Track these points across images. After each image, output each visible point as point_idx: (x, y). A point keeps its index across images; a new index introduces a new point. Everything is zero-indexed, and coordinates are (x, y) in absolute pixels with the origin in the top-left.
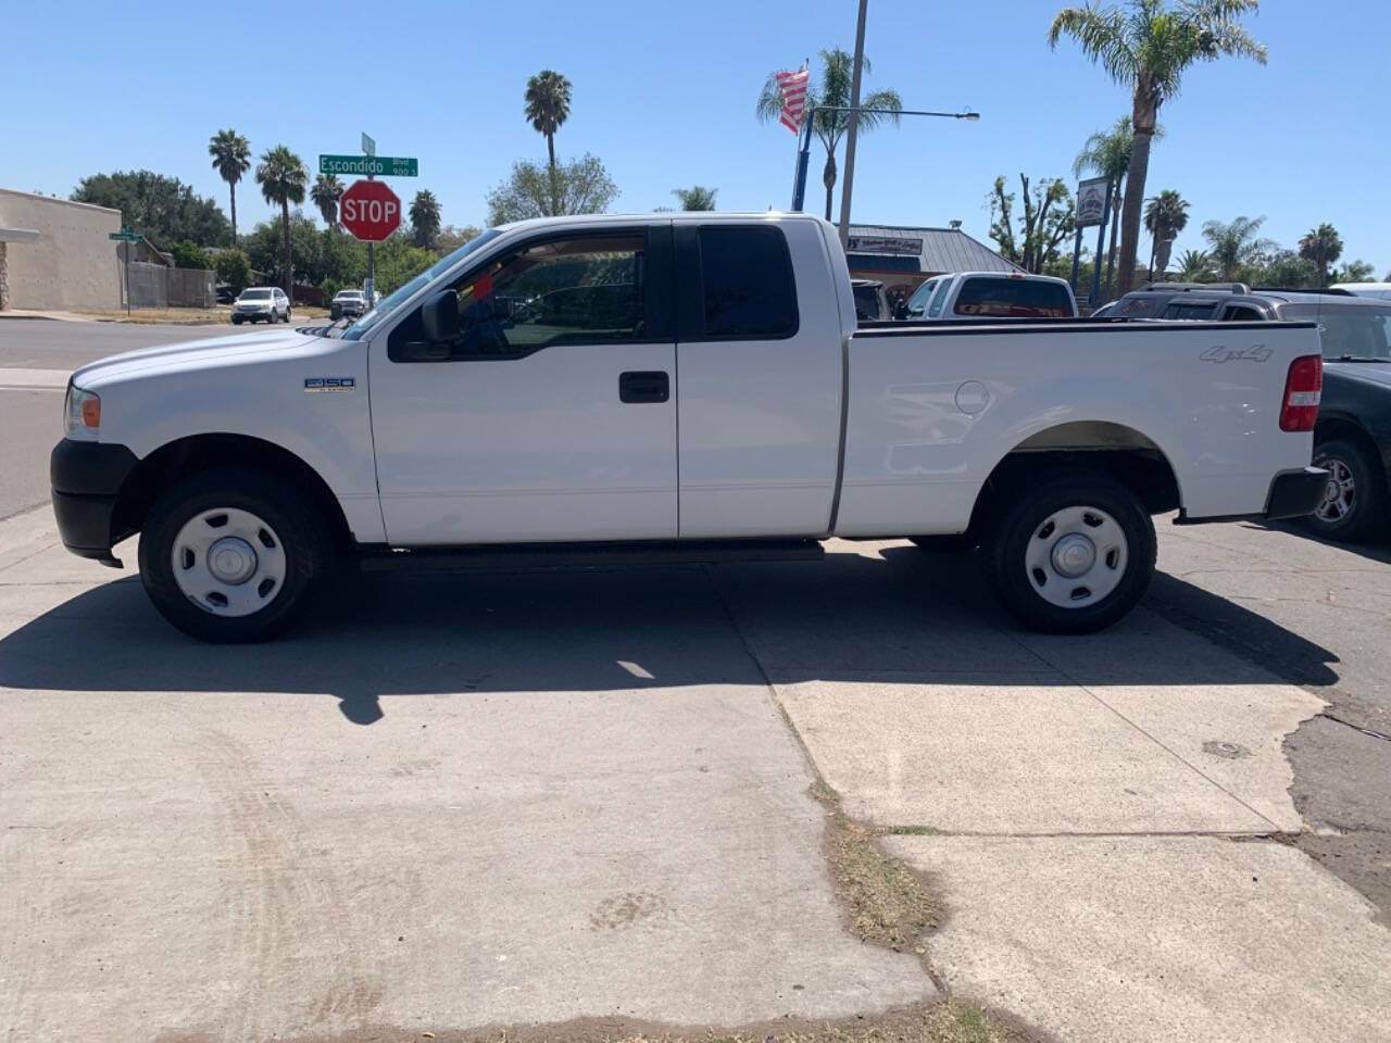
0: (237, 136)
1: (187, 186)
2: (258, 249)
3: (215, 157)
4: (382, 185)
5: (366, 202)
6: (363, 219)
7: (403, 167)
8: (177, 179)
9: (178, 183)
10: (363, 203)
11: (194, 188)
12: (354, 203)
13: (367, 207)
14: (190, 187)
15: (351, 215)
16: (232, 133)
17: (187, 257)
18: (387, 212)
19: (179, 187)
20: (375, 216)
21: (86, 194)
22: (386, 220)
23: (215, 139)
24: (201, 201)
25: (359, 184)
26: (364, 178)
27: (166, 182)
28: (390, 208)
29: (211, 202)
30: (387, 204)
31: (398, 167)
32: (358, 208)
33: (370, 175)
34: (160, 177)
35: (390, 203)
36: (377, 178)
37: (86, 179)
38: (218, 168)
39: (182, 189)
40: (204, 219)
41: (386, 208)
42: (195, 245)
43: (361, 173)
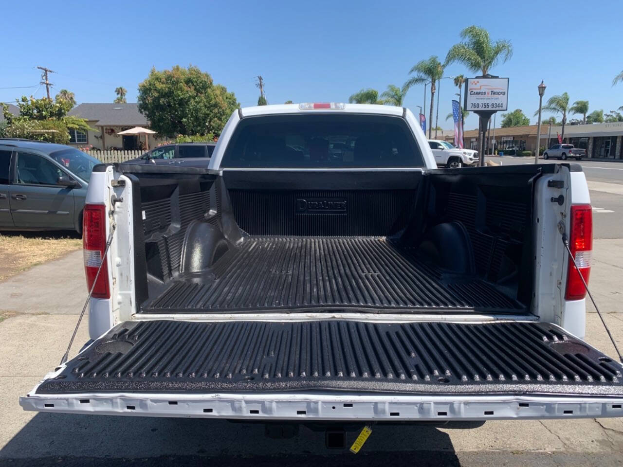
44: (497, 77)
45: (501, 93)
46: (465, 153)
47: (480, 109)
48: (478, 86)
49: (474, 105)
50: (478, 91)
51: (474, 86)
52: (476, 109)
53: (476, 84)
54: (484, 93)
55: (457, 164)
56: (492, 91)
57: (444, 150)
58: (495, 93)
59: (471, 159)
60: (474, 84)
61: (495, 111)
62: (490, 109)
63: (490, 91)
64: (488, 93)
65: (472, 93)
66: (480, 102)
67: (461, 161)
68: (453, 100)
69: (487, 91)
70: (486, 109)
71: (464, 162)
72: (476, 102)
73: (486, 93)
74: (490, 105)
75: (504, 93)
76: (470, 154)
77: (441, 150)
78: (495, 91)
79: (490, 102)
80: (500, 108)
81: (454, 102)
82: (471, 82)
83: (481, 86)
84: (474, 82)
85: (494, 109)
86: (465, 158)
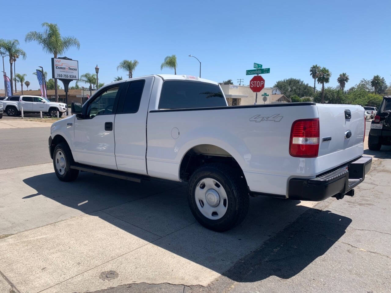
0: (318, 66)
1: (302, 81)
2: (316, 96)
3: (311, 72)
4: (260, 77)
5: (256, 82)
6: (255, 86)
7: (266, 71)
8: (300, 79)
9: (300, 80)
10: (255, 82)
11: (304, 81)
12: (253, 82)
13: (256, 83)
14: (303, 81)
15: (252, 86)
16: (316, 66)
17: (295, 100)
18: (261, 84)
19: (300, 81)
20: (258, 85)
21: (277, 85)
22: (261, 86)
23: (312, 68)
24: (305, 85)
25: (255, 77)
26: (256, 75)
27: (296, 80)
28: (262, 83)
29: (307, 85)
30: (261, 82)
31: (265, 71)
32: (254, 83)
33: (258, 74)
34: (295, 79)
35: (262, 81)
36: (260, 75)
37: (278, 81)
38: (312, 75)
39: (301, 82)
40: (305, 89)
41: (261, 83)
42: (297, 96)
43: (255, 74)
44: (71, 60)
45: (75, 69)
46: (60, 105)
47: (63, 78)
48: (60, 63)
49: (59, 75)
50: (61, 67)
51: (57, 63)
52: (60, 78)
53: (59, 62)
54: (65, 68)
55: (55, 112)
56: (69, 68)
57: (45, 103)
58: (71, 69)
59: (64, 109)
60: (58, 62)
61: (72, 80)
62: (69, 78)
63: (68, 67)
64: (67, 69)
65: (57, 67)
66: (63, 73)
67: (58, 110)
68: (37, 70)
69: (66, 67)
70: (67, 78)
71: (60, 111)
72: (61, 73)
73: (66, 69)
74: (69, 76)
75: (76, 69)
76: (63, 106)
77: (43, 103)
78: (71, 68)
79: (69, 74)
80: (75, 78)
81: (38, 71)
82: (56, 61)
83: (62, 64)
84: (58, 61)
85: (71, 78)
86: (61, 108)
